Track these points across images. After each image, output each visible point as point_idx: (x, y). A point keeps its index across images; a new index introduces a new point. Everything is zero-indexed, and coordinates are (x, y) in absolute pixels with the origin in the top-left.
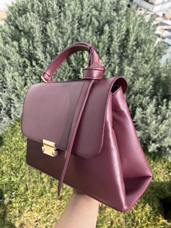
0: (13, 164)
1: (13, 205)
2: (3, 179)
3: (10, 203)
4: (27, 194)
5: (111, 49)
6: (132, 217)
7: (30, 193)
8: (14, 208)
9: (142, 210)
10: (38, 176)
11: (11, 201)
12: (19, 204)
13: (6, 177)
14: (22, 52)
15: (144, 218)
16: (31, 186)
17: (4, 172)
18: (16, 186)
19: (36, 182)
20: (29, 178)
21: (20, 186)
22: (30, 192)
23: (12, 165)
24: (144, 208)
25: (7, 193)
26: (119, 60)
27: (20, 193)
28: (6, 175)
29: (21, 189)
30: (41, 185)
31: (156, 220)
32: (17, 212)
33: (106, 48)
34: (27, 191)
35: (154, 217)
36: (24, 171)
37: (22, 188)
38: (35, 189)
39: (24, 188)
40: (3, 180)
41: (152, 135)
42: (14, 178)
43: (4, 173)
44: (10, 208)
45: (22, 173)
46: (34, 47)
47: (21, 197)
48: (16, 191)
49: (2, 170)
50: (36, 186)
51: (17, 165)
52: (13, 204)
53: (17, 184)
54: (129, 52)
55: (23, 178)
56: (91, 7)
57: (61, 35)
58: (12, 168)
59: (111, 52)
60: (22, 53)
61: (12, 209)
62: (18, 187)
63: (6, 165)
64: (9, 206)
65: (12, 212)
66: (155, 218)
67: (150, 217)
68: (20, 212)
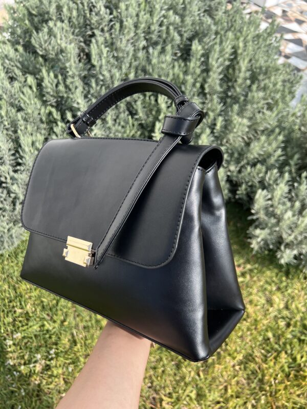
0: (44, 300)
1: (53, 372)
2: (30, 327)
3: (47, 368)
4: (76, 349)
5: (206, 86)
6: (260, 376)
7: (81, 349)
8: (56, 377)
9: (275, 364)
10: (91, 317)
11: (47, 365)
12: (63, 368)
13: (35, 322)
14: (44, 96)
15: (279, 376)
16: (81, 336)
17: (31, 315)
18: (54, 338)
19: (89, 329)
20: (76, 321)
21: (62, 337)
22: (81, 346)
23: (42, 302)
24: (278, 358)
25: (40, 352)
26: (222, 104)
27: (64, 349)
28: (35, 319)
29: (63, 342)
30: (98, 332)
31: (299, 377)
32: (62, 382)
33: (198, 85)
34: (76, 345)
35: (296, 373)
36: (65, 310)
37: (65, 341)
38: (89, 341)
39: (69, 340)
40: (30, 330)
41: (284, 236)
42: (49, 324)
43: (30, 317)
44: (49, 378)
45: (62, 314)
46: (66, 87)
47: (66, 356)
48: (54, 347)
49: (25, 312)
50: (89, 336)
51: (51, 301)
52: (53, 369)
53: (55, 334)
54: (238, 89)
55: (66, 323)
56: (166, 7)
57: (116, 63)
58: (43, 307)
59: (207, 91)
60: (45, 99)
61: (52, 379)
62: (57, 339)
63: (30, 302)
64: (46, 374)
65: (54, 383)
66: (298, 374)
67: (290, 374)
68: (66, 382)
